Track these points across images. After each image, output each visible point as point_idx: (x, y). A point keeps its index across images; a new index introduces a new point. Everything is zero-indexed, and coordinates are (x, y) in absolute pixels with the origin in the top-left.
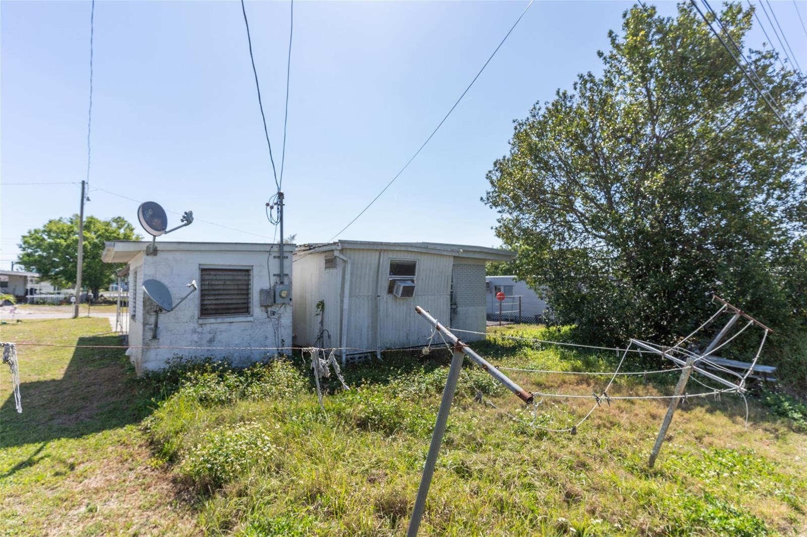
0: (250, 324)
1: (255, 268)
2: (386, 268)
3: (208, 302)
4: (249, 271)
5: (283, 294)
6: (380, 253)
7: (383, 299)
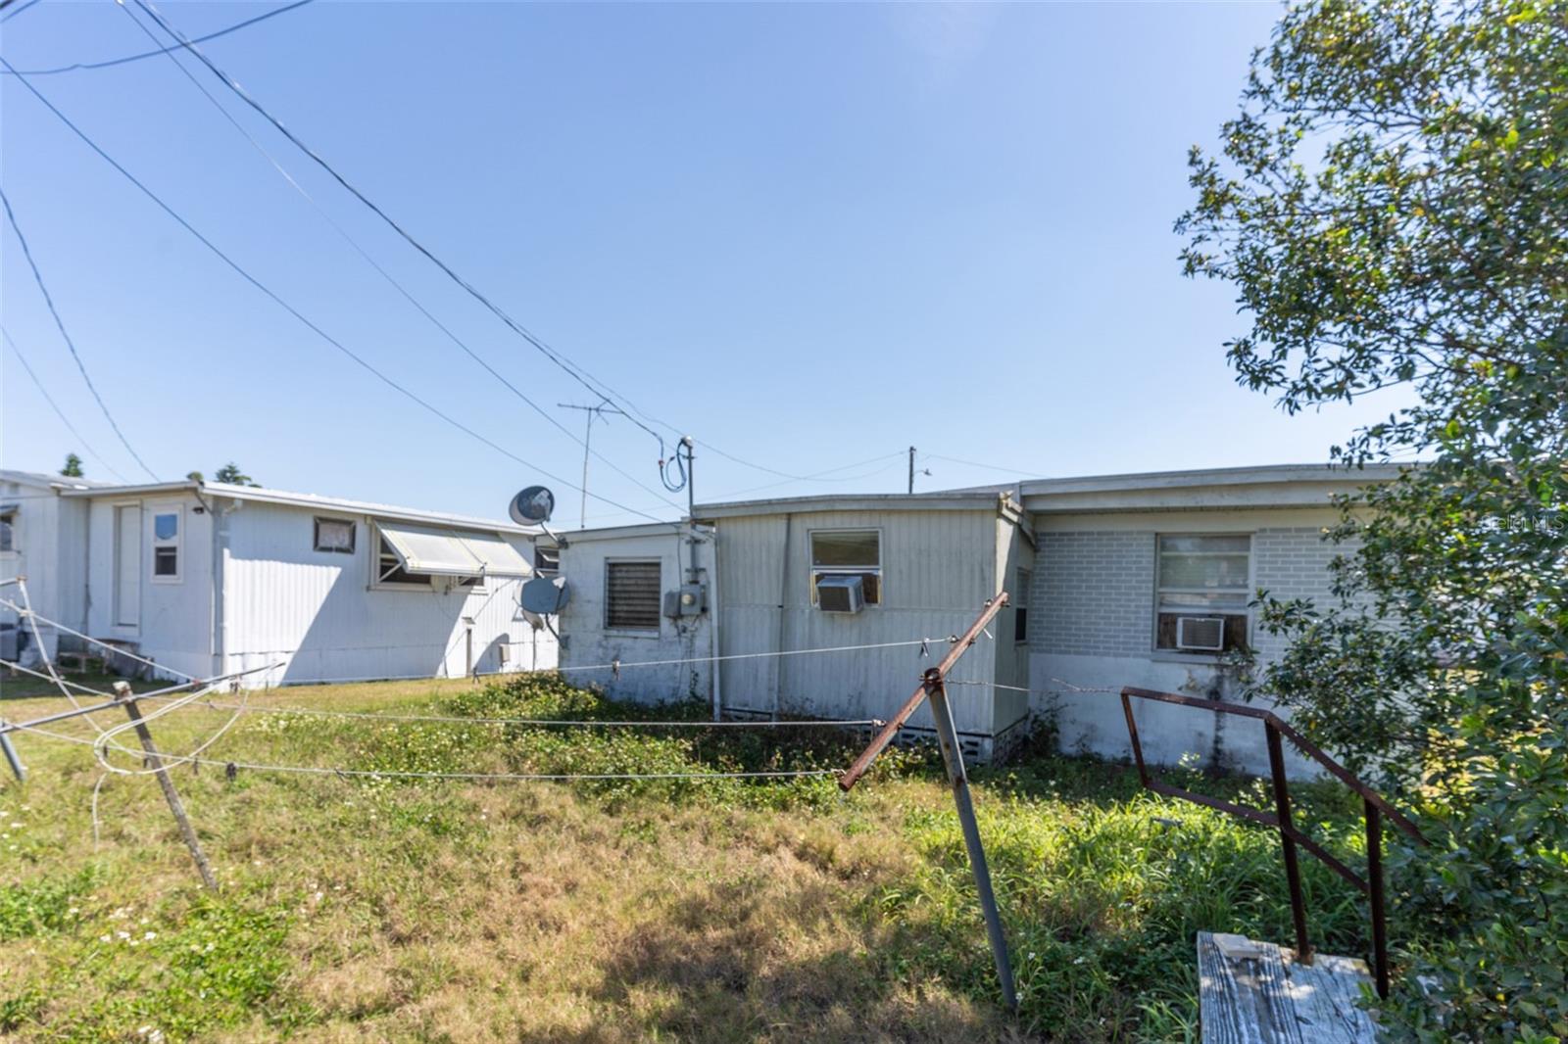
0: (656, 642)
1: (662, 561)
2: (803, 549)
3: (617, 608)
4: (658, 565)
5: (686, 599)
6: (789, 520)
7: (803, 612)
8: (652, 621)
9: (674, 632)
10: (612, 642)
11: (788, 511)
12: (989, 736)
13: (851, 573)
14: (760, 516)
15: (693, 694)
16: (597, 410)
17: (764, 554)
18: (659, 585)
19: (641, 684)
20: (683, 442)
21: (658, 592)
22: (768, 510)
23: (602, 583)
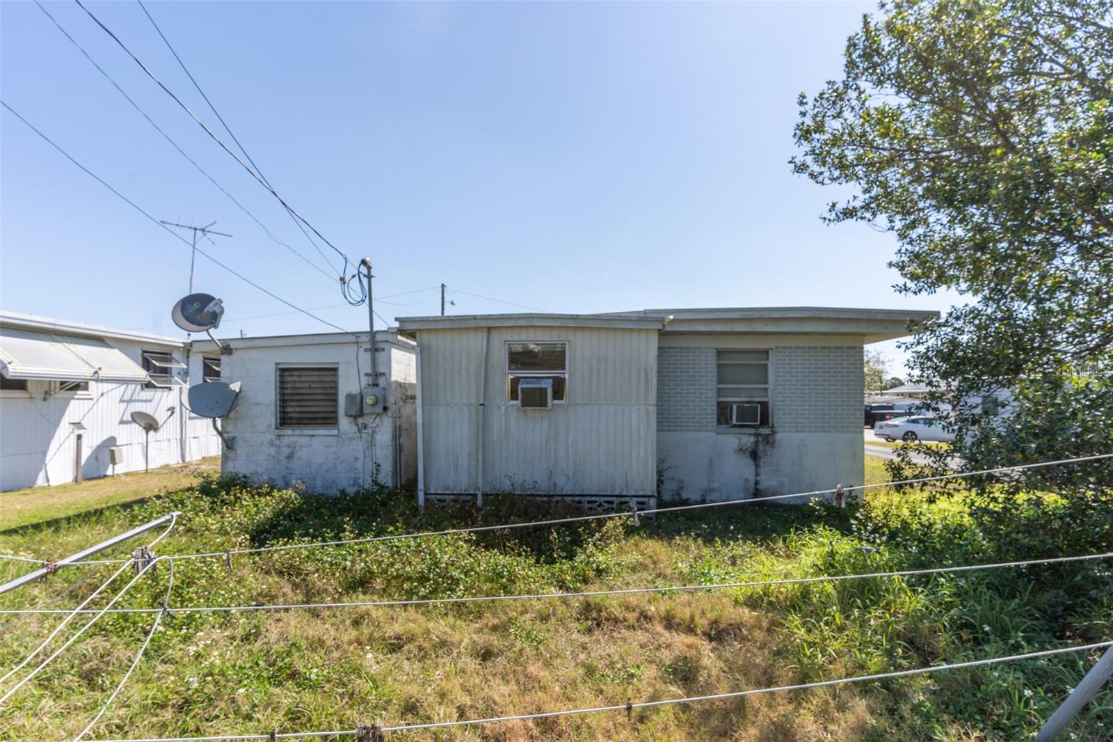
0: (335, 438)
1: (340, 366)
2: (501, 357)
3: (289, 409)
4: (335, 370)
5: (369, 400)
6: (489, 332)
7: (499, 408)
8: (330, 420)
9: (355, 429)
10: (286, 441)
11: (488, 326)
12: (653, 496)
13: (542, 378)
14: (460, 329)
15: (375, 482)
16: (203, 230)
17: (464, 360)
18: (336, 388)
19: (319, 477)
20: (364, 262)
21: (336, 394)
22: (473, 324)
23: (273, 387)
